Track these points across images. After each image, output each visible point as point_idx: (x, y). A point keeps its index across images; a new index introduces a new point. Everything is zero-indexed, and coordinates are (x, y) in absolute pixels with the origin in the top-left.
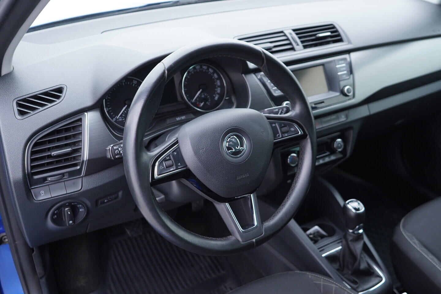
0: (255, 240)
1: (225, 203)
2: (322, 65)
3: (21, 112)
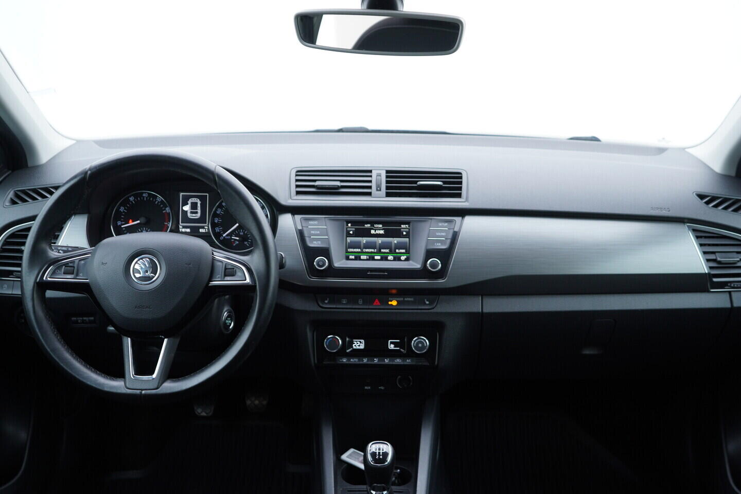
1: (127, 337)
2: (408, 223)
3: (13, 202)
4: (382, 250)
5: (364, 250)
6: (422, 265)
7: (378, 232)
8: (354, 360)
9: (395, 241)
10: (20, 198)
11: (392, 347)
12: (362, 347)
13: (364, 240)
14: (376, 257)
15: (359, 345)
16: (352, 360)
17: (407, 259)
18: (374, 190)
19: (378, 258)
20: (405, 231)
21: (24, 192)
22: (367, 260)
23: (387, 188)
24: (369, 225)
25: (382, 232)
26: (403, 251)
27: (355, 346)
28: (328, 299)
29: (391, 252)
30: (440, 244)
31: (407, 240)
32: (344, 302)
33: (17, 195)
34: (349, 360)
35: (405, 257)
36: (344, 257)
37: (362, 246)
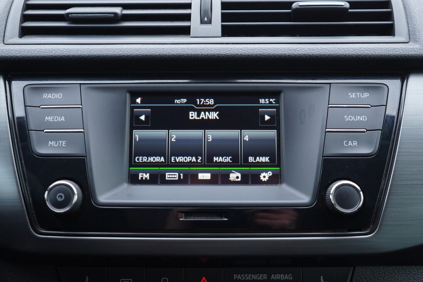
2: (274, 93)
4: (215, 159)
5: (172, 159)
6: (313, 197)
7: (204, 115)
9: (246, 135)
13: (175, 134)
17: (275, 180)
18: (195, 23)
19: (207, 176)
20: (269, 113)
22: (180, 182)
23: (225, 17)
24: (185, 100)
25: (214, 115)
26: (265, 159)
29: (235, 163)
30: (355, 143)
31: (272, 133)
35: (270, 174)
36: (125, 175)
37: (168, 149)
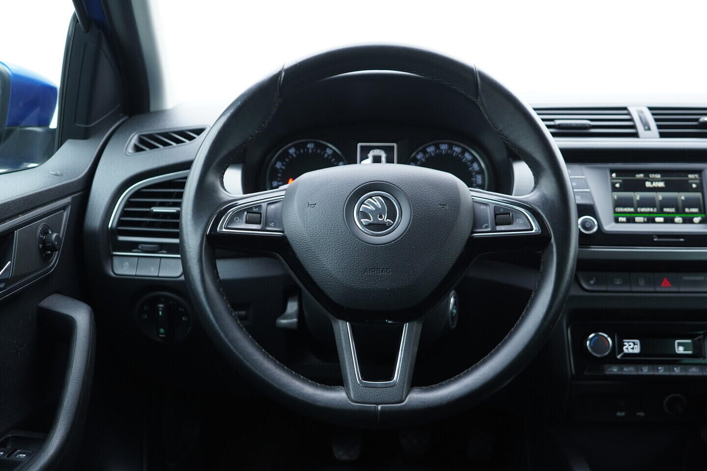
0: (382, 407)
1: (344, 322)
2: (699, 172)
3: (137, 149)
4: (665, 210)
5: (639, 210)
7: (655, 184)
8: (629, 370)
9: (682, 196)
10: (146, 143)
11: (680, 350)
12: (637, 350)
13: (638, 196)
14: (658, 219)
15: (632, 347)
16: (625, 369)
17: (703, 221)
18: (640, 130)
19: (661, 219)
20: (695, 183)
21: (151, 136)
22: (644, 222)
23: (659, 127)
24: (642, 175)
25: (661, 184)
26: (695, 210)
27: (627, 349)
28: (594, 279)
29: (678, 212)
31: (699, 195)
32: (618, 283)
33: (141, 140)
34: (621, 369)
35: (700, 218)
36: (613, 219)
37: (635, 203)
